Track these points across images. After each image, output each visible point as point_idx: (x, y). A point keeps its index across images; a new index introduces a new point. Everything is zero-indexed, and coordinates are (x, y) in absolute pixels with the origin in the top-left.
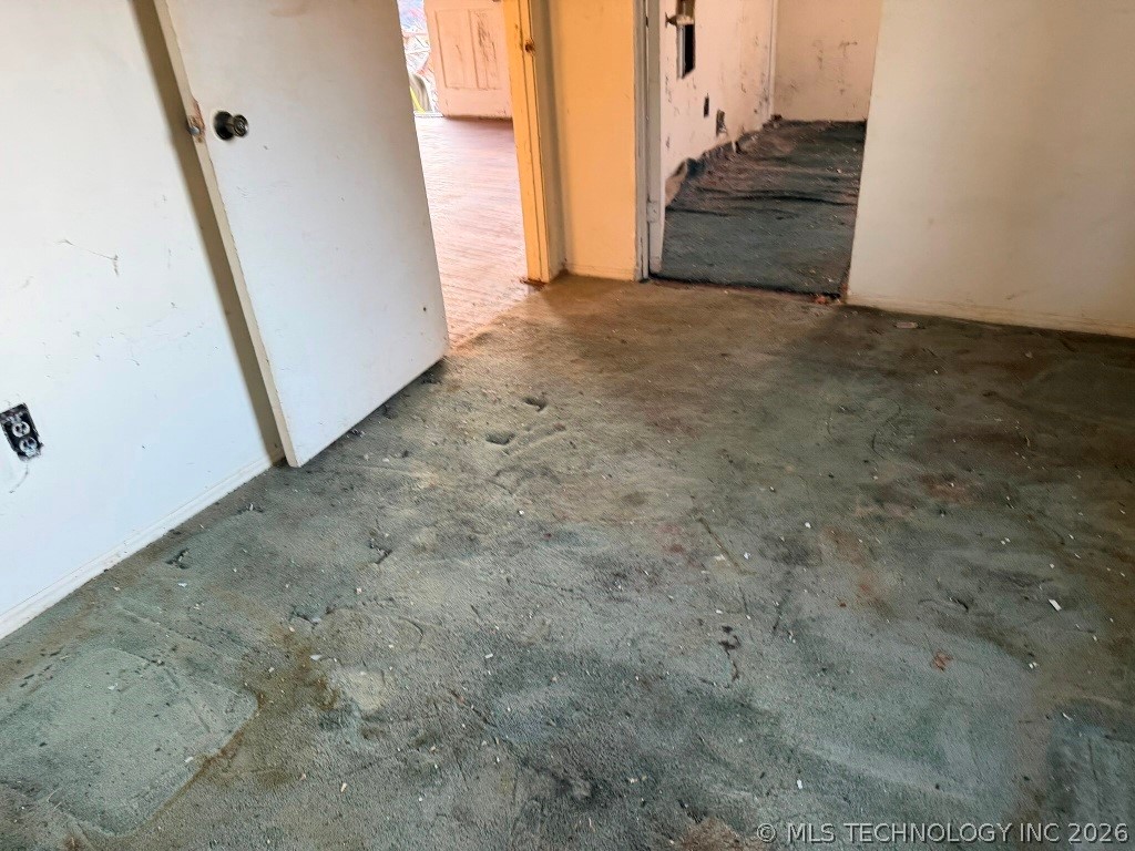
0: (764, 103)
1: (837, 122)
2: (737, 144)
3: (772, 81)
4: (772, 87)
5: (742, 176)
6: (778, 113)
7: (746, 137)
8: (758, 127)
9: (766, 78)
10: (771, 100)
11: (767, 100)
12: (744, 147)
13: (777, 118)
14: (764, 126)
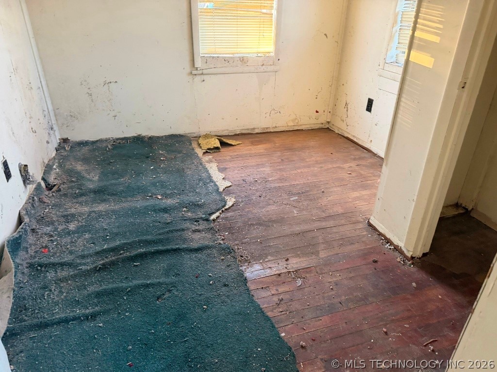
0: (52, 132)
1: (118, 139)
2: (43, 179)
3: (52, 114)
4: (53, 118)
5: (72, 226)
6: (65, 137)
7: (48, 168)
8: (54, 154)
9: (46, 113)
10: (55, 127)
11: (52, 129)
12: (52, 179)
13: (65, 141)
14: (57, 150)
